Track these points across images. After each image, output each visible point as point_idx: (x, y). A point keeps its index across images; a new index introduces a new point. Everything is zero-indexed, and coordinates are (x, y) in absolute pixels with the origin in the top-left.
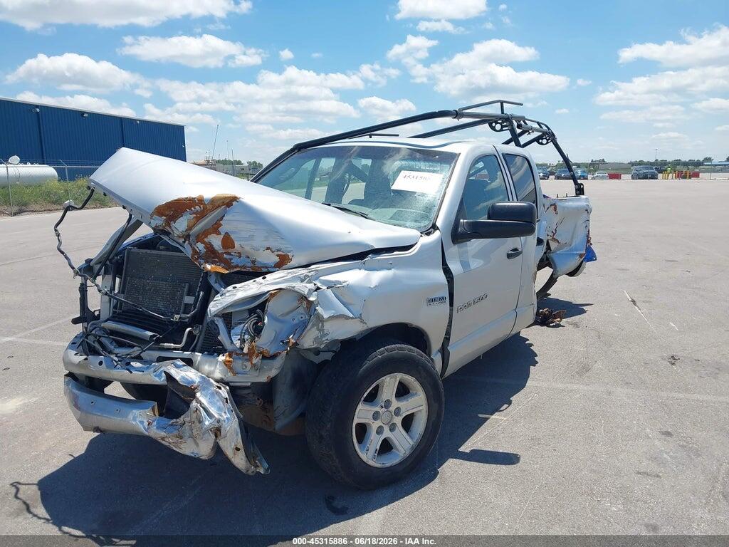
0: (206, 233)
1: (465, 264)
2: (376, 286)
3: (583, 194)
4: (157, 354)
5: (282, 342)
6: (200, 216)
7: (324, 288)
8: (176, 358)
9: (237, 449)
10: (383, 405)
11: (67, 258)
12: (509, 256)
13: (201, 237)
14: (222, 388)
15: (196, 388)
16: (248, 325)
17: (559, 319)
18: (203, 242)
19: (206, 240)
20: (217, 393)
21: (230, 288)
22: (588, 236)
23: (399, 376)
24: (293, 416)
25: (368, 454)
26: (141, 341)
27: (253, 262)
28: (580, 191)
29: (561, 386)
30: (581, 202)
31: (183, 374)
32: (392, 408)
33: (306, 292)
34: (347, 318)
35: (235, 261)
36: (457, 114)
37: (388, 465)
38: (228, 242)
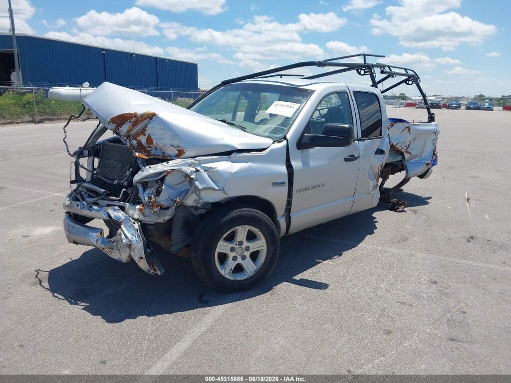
0: (137, 134)
1: (305, 163)
2: (236, 172)
3: (434, 121)
4: (106, 202)
5: (172, 200)
6: (135, 124)
7: (202, 171)
8: (115, 205)
9: (141, 258)
10: (237, 243)
11: (67, 145)
12: (346, 160)
13: (135, 137)
14: (136, 223)
15: (121, 222)
16: (153, 190)
17: (403, 207)
18: (136, 140)
19: (138, 139)
20: (133, 225)
21: (147, 167)
22: (434, 151)
23: (248, 227)
24: (182, 245)
25: (226, 271)
26: (97, 194)
27: (164, 153)
28: (431, 118)
29: (381, 248)
30: (432, 126)
31: (115, 213)
32: (244, 246)
33: (189, 172)
34: (215, 190)
35: (153, 152)
36: (320, 64)
37: (238, 279)
38: (150, 140)
